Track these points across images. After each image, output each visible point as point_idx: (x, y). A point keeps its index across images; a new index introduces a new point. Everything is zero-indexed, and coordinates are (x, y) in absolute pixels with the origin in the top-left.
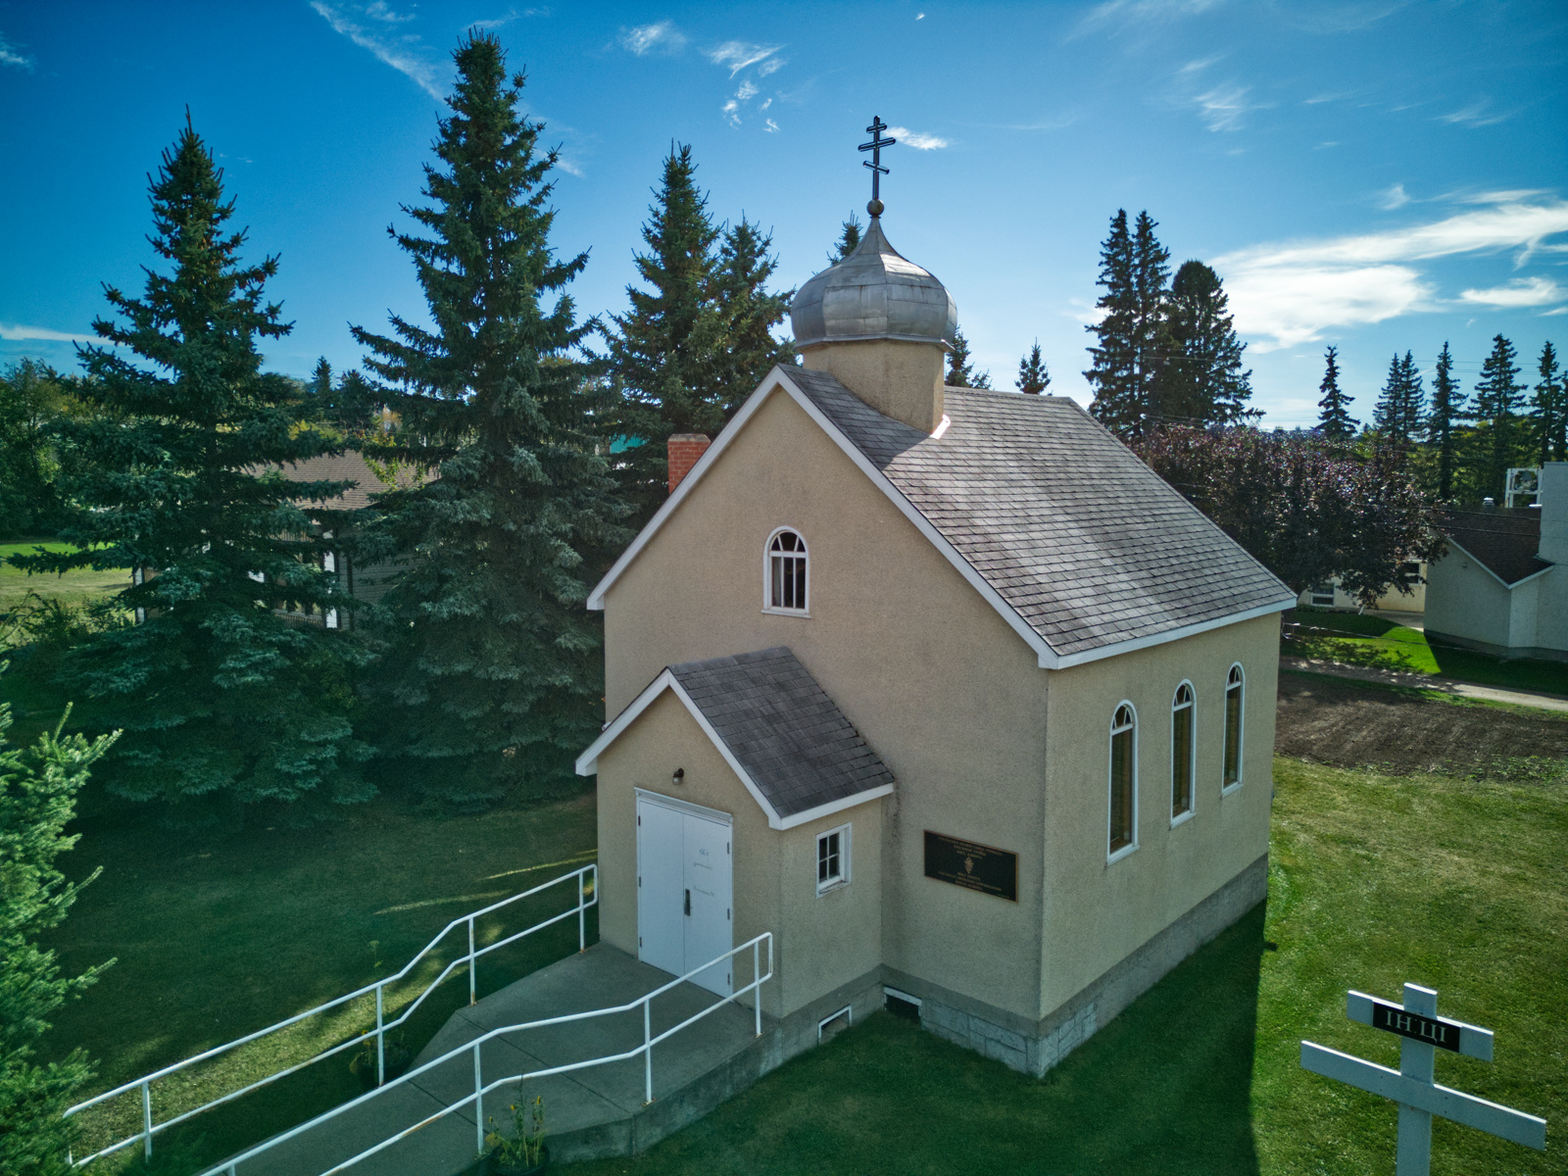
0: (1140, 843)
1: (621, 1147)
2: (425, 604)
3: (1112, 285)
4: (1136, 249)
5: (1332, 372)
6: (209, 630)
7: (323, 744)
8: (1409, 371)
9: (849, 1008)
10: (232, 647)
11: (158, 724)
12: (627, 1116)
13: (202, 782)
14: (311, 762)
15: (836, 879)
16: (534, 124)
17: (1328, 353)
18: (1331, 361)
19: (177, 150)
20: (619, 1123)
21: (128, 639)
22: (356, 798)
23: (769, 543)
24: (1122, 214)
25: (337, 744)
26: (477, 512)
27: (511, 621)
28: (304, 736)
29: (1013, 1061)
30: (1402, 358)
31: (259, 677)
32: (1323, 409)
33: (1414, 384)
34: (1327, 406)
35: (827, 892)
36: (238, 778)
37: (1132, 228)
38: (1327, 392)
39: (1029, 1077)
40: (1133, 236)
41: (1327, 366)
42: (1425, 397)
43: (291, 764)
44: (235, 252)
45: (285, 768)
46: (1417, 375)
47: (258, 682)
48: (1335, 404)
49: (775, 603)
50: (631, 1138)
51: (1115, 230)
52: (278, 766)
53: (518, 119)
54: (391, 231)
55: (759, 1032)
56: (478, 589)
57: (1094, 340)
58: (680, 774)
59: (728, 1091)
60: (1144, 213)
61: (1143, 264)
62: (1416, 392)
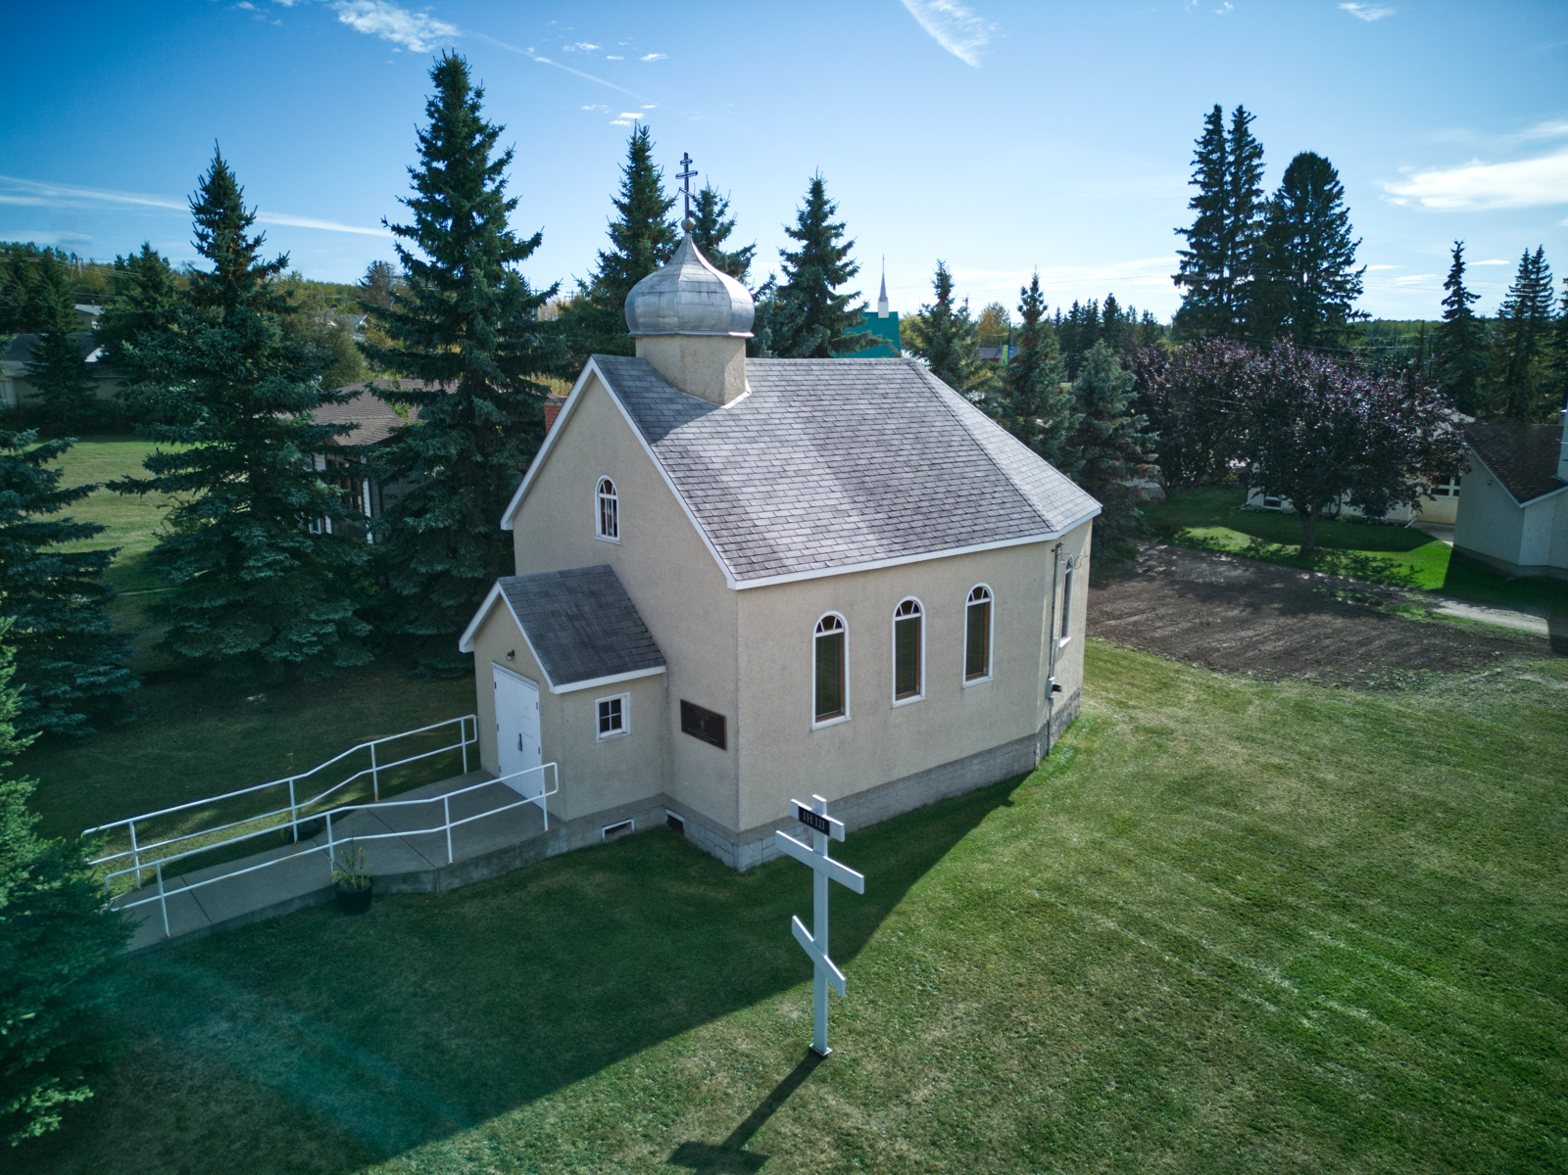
0: (852, 716)
1: (429, 887)
2: (408, 519)
3: (1204, 185)
4: (1228, 147)
5: (1458, 268)
6: (237, 537)
7: (326, 622)
8: (1539, 268)
9: (632, 821)
10: (254, 551)
11: (206, 604)
12: (432, 868)
13: (236, 646)
14: (315, 634)
15: (618, 731)
16: (497, 125)
17: (1455, 247)
18: (1457, 257)
19: (210, 176)
20: (426, 872)
21: (183, 543)
22: (352, 662)
23: (597, 488)
24: (1218, 109)
25: (338, 623)
26: (445, 448)
27: (480, 533)
28: (313, 616)
29: (727, 859)
30: (1533, 254)
31: (270, 573)
32: (1447, 308)
33: (1542, 282)
34: (1452, 304)
35: (609, 740)
36: (264, 645)
37: (1228, 124)
38: (1452, 289)
39: (733, 870)
40: (1229, 132)
41: (1453, 262)
42: (1555, 295)
43: (300, 636)
44: (258, 251)
45: (295, 638)
46: (1548, 273)
47: (270, 577)
48: (1461, 303)
49: (604, 532)
50: (435, 882)
51: (1210, 127)
52: (290, 636)
53: (483, 122)
54: (385, 222)
55: (546, 828)
56: (453, 507)
57: (1184, 243)
58: (512, 654)
59: (518, 863)
60: (1241, 107)
61: (1238, 163)
62: (1545, 290)
